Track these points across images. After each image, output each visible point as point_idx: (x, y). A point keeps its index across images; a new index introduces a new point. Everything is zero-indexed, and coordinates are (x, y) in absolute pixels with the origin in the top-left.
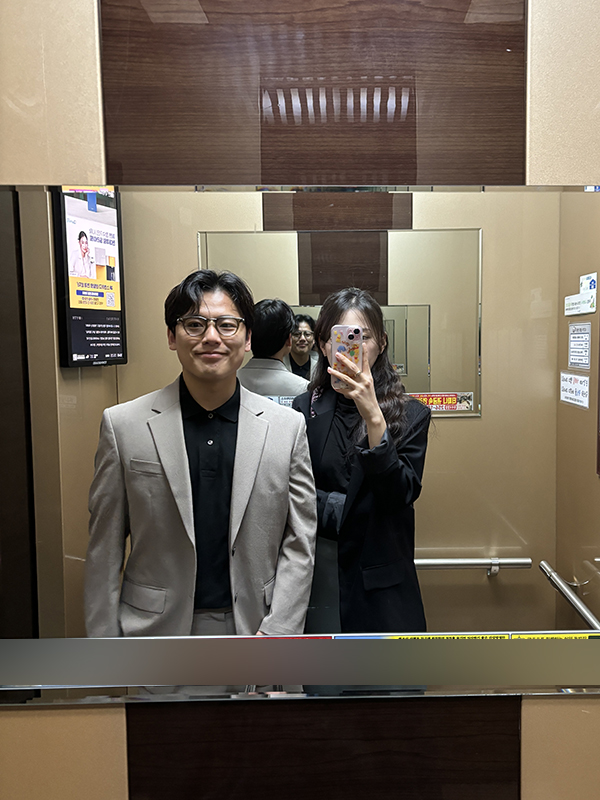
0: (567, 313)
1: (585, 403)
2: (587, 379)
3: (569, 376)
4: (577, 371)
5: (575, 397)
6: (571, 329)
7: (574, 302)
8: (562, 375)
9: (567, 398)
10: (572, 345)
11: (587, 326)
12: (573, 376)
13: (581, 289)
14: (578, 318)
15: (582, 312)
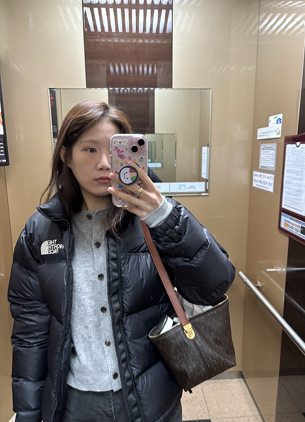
0: (258, 138)
1: (271, 189)
2: (273, 176)
3: (259, 173)
4: (265, 171)
5: (264, 186)
6: (262, 147)
7: (267, 131)
8: (254, 172)
9: (258, 185)
10: (262, 156)
11: (274, 146)
12: (262, 174)
13: (270, 124)
14: (268, 141)
15: (270, 137)
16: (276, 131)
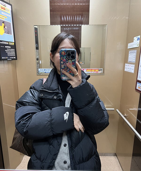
1: (133, 71)
2: (134, 65)
4: (131, 63)
6: (130, 52)
7: (131, 45)
8: (126, 64)
10: (129, 56)
11: (135, 51)
12: (129, 65)
13: (134, 41)
14: (133, 49)
15: (134, 47)
16: (137, 44)
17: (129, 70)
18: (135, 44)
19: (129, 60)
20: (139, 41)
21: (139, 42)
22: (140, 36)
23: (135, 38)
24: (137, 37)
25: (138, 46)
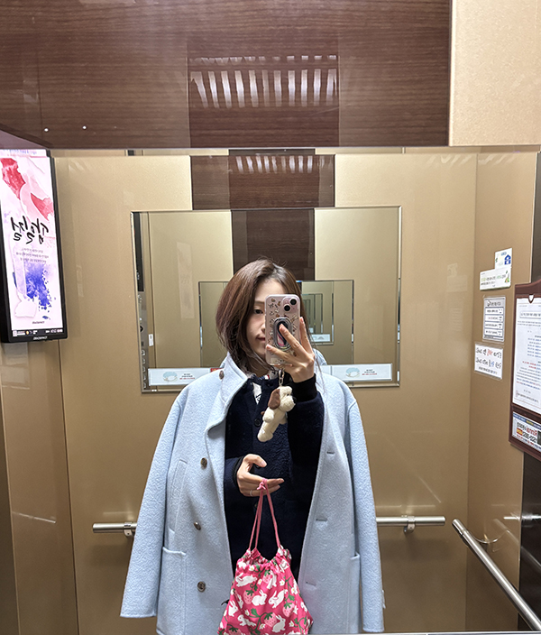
0: (482, 288)
1: (499, 373)
3: (484, 348)
4: (491, 343)
5: (489, 368)
6: (486, 302)
7: (489, 277)
8: (477, 346)
9: (482, 369)
10: (486, 318)
11: (502, 301)
12: (487, 348)
13: (496, 264)
14: (494, 292)
15: (497, 287)
16: (504, 276)
17: (486, 367)
18: (499, 277)
19: (487, 331)
20: (509, 267)
21: (509, 272)
22: (511, 250)
23: (500, 256)
24: (503, 254)
25: (508, 284)
